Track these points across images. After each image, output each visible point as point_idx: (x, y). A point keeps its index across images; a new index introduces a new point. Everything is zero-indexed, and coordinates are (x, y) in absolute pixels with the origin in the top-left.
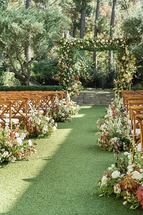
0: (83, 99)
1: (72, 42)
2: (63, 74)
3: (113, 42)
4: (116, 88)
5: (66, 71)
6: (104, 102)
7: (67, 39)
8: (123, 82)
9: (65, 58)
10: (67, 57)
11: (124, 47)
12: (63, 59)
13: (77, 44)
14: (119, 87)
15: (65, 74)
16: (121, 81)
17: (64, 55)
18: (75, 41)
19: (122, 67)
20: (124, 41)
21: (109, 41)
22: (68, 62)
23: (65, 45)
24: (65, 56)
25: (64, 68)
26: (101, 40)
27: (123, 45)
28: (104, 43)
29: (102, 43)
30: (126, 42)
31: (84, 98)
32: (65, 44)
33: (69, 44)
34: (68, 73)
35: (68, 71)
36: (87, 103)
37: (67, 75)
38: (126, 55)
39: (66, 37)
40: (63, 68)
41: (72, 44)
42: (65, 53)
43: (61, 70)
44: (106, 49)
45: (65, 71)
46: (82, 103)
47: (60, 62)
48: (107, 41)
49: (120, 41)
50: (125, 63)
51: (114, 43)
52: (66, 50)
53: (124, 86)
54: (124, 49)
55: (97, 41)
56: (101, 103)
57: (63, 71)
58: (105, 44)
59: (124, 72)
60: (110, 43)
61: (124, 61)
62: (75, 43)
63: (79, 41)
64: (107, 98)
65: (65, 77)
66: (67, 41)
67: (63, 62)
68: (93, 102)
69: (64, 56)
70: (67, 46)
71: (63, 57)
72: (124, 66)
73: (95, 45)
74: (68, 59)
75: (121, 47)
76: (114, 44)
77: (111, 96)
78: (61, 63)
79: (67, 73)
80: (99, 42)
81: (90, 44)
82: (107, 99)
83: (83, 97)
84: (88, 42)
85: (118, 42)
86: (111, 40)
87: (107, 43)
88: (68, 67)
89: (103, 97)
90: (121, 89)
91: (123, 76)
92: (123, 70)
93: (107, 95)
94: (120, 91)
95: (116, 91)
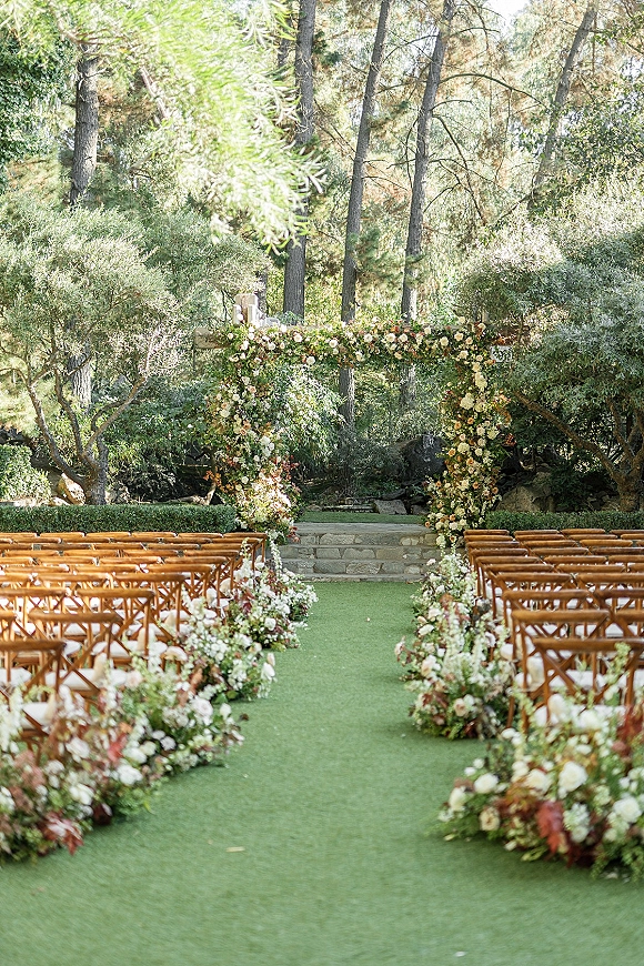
0: (312, 557)
1: (272, 340)
2: (236, 459)
3: (427, 342)
4: (439, 515)
5: (248, 450)
6: (395, 567)
7: (252, 329)
8: (467, 490)
9: (243, 401)
10: (253, 394)
11: (466, 363)
12: (236, 403)
13: (290, 347)
14: (449, 511)
15: (243, 460)
16: (459, 487)
17: (242, 388)
18: (284, 336)
19: (463, 437)
20: (469, 341)
21: (412, 339)
22: (256, 415)
23: (246, 352)
24: (244, 394)
25: (240, 439)
26: (381, 334)
27: (464, 354)
28: (394, 346)
29: (387, 345)
30: (475, 342)
31: (318, 554)
32: (245, 346)
33: (258, 346)
34: (256, 458)
35: (256, 449)
36: (328, 572)
37: (254, 462)
38: (476, 391)
39: (250, 321)
40: (237, 438)
41: (272, 346)
42: (246, 380)
43: (230, 447)
45: (244, 450)
46: (312, 570)
47: (225, 413)
48: (404, 338)
49: (451, 339)
50: (470, 420)
51: (432, 344)
52: (250, 370)
53: (470, 508)
54: (469, 368)
55: (368, 338)
56: (382, 571)
57: (238, 449)
58: (396, 350)
59: (470, 454)
60: (417, 347)
61: (469, 413)
62: (282, 346)
63: (298, 338)
64: (406, 551)
65: (245, 472)
66: (251, 336)
67: (236, 417)
68: (352, 567)
69: (240, 393)
70: (254, 355)
71: (236, 397)
72: (467, 432)
73: (359, 353)
74: (255, 405)
75: (458, 360)
76: (430, 349)
77: (419, 544)
78: (231, 420)
79: (253, 456)
80: (373, 342)
81: (339, 349)
82: (405, 556)
83: (315, 549)
84: (335, 342)
85: (444, 341)
86: (418, 335)
87: (404, 343)
88: (258, 433)
89: (389, 548)
90: (457, 520)
91: (464, 469)
92: (463, 447)
93: (406, 542)
94: (454, 526)
95: (438, 526)
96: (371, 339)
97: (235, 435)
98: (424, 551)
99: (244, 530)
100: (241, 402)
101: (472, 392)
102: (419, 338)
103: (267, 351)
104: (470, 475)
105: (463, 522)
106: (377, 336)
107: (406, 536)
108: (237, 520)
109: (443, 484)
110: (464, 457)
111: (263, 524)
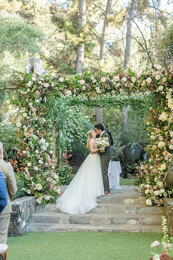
1: (47, 81)
2: (24, 152)
3: (138, 82)
4: (147, 186)
5: (32, 146)
6: (121, 220)
7: (34, 75)
8: (164, 171)
9: (29, 117)
10: (35, 113)
11: (163, 93)
12: (26, 119)
13: (57, 86)
14: (153, 183)
15: (28, 153)
16: (159, 169)
17: (29, 109)
18: (54, 80)
19: (161, 138)
21: (129, 80)
22: (36, 125)
24: (30, 112)
25: (27, 140)
26: (111, 78)
27: (161, 88)
28: (119, 84)
29: (114, 83)
30: (167, 81)
32: (29, 84)
33: (39, 85)
34: (37, 151)
35: (37, 146)
36: (78, 223)
37: (35, 153)
38: (168, 111)
39: (34, 71)
40: (25, 139)
41: (47, 85)
42: (31, 104)
43: (21, 144)
44: (120, 102)
45: (29, 146)
46: (68, 222)
47: (19, 125)
48: (124, 79)
49: (153, 79)
50: (166, 128)
51: (142, 83)
52: (34, 99)
54: (164, 97)
55: (103, 80)
56: (112, 223)
57: (26, 146)
58: (120, 87)
59: (165, 148)
60: (132, 84)
62: (53, 84)
63: (61, 80)
64: (128, 208)
66: (34, 79)
67: (24, 126)
68: (94, 220)
69: (27, 112)
70: (36, 90)
71: (25, 115)
72: (163, 135)
73: (98, 89)
74: (36, 120)
75: (157, 91)
76: (140, 86)
77: (135, 203)
78: (22, 129)
79: (35, 150)
80: (106, 82)
81: (86, 86)
82: (127, 212)
84: (82, 82)
85: (149, 80)
86: (133, 78)
87: (125, 82)
88: (38, 136)
89: (117, 206)
90: (159, 189)
91: (162, 158)
92: (161, 144)
93: (127, 201)
94: (157, 193)
95: (147, 192)
96: (105, 80)
97: (24, 137)
98: (138, 208)
99: (29, 195)
100: (28, 118)
101: (166, 111)
102: (134, 79)
103: (44, 87)
104: (166, 161)
105: (162, 191)
106: (108, 78)
107: (127, 198)
108: (24, 189)
110: (162, 150)
111: (40, 192)
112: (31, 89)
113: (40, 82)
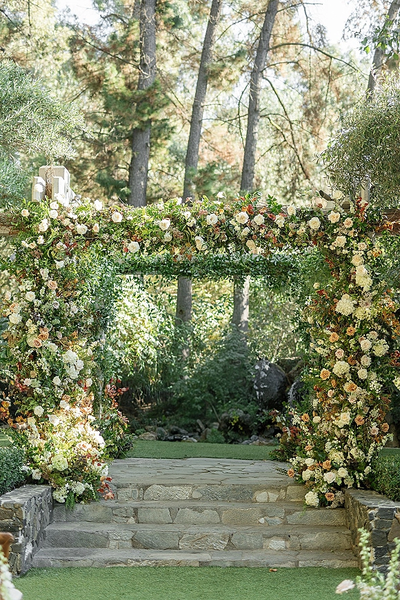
0: (132, 520)
1: (84, 221)
2: (28, 382)
3: (291, 225)
4: (308, 461)
5: (46, 369)
6: (250, 540)
7: (54, 205)
8: (346, 427)
9: (40, 302)
10: (54, 293)
11: (345, 252)
12: (31, 305)
13: (106, 231)
14: (321, 455)
15: (37, 383)
16: (335, 422)
17: (40, 283)
18: (98, 216)
19: (340, 353)
20: (349, 222)
21: (270, 221)
22: (57, 321)
23: (46, 235)
24: (42, 291)
25: (34, 353)
26: (230, 215)
27: (341, 241)
28: (247, 230)
29: (237, 228)
30: (355, 225)
31: (141, 516)
32: (44, 226)
33: (63, 228)
34: (57, 381)
35: (57, 369)
36: (153, 547)
37: (53, 385)
38: (357, 292)
39: (55, 195)
40: (30, 352)
41: (82, 229)
42: (44, 273)
43: (21, 364)
44: (241, 267)
45: (40, 369)
46: (129, 544)
47: (15, 319)
48: (259, 219)
49: (324, 221)
50: (351, 330)
51: (298, 228)
52: (52, 261)
53: (353, 451)
54: (347, 260)
55: (212, 219)
56: (231, 546)
57: (32, 368)
58: (250, 236)
59: (349, 377)
60: (277, 232)
61: (350, 319)
62: (96, 228)
63: (118, 218)
64: (264, 513)
65: (39, 401)
66: (54, 215)
67: (29, 322)
68: (188, 539)
69: (37, 291)
70: (57, 239)
71: (31, 296)
72: (345, 347)
73: (199, 240)
74: (57, 307)
75: (332, 248)
76: (295, 235)
77: (279, 500)
78: (23, 328)
79: (52, 377)
80: (218, 225)
81: (172, 234)
82: (262, 520)
83: (136, 510)
84: (167, 223)
85: (315, 223)
86: (278, 217)
87: (261, 227)
88: (60, 345)
89: (239, 507)
90: (334, 468)
91: (342, 398)
92: (341, 367)
93: (261, 497)
94: (330, 477)
95: (306, 475)
96: (215, 221)
97: (28, 348)
98: (289, 513)
99: (36, 482)
100: (38, 303)
101: (351, 292)
102: (280, 220)
103: (75, 234)
104: (350, 406)
105: (343, 472)
106: (223, 217)
107: (260, 489)
108: (25, 468)
109: (311, 417)
110: (341, 381)
111: (63, 474)
112: (46, 237)
113: (66, 222)
